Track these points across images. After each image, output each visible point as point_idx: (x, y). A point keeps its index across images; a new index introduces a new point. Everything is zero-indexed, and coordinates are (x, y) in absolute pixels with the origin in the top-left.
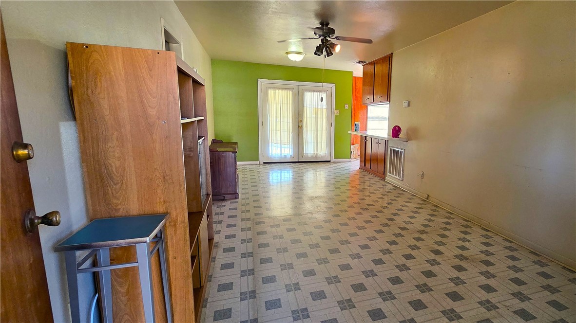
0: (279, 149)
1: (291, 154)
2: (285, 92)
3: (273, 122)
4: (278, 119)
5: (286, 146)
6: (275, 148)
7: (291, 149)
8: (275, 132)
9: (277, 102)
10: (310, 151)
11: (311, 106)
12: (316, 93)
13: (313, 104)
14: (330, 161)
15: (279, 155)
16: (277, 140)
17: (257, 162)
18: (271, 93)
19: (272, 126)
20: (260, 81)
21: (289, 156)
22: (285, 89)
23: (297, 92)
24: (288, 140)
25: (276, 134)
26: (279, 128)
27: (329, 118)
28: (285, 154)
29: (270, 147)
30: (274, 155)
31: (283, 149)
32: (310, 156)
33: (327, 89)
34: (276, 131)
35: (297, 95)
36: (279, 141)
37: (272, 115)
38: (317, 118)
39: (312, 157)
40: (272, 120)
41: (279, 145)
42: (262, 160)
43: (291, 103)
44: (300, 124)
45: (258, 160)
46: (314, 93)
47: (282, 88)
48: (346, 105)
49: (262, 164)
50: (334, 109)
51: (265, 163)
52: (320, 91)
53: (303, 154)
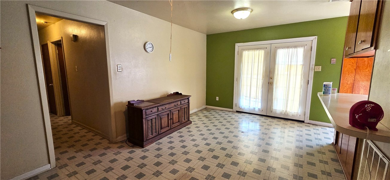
0: (248, 102)
1: (259, 108)
2: (257, 52)
3: (244, 79)
5: (255, 100)
7: (259, 104)
8: (245, 86)
10: (278, 107)
11: (283, 64)
14: (303, 122)
15: (248, 106)
17: (231, 110)
18: (246, 54)
20: (237, 45)
22: (258, 49)
23: (270, 51)
26: (249, 84)
27: (306, 76)
28: (254, 107)
32: (278, 112)
35: (269, 54)
36: (248, 95)
38: (289, 75)
39: (281, 113)
40: (244, 76)
41: (248, 98)
42: (235, 109)
44: (271, 80)
45: (232, 108)
46: (288, 50)
47: (255, 49)
48: (332, 59)
49: (235, 112)
50: (313, 65)
51: (237, 112)
52: (295, 47)
53: (272, 109)
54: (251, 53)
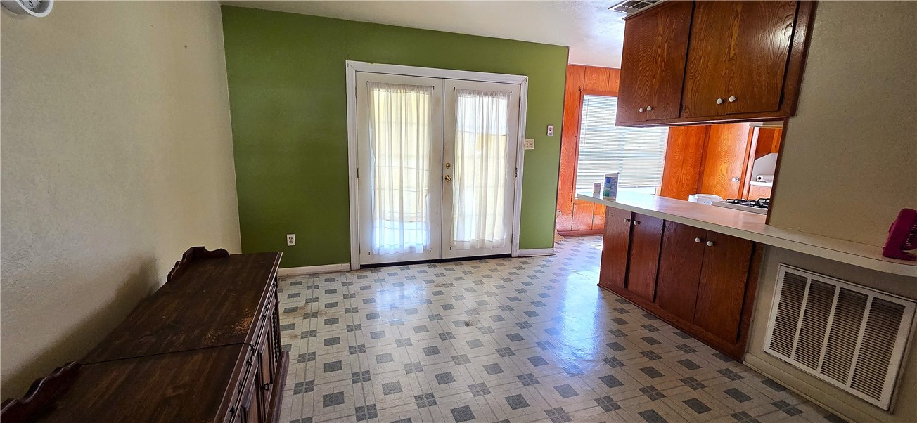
0: (397, 233)
1: (425, 244)
2: (413, 96)
3: (382, 169)
4: (396, 162)
5: (413, 225)
6: (387, 231)
7: (425, 232)
8: (387, 192)
9: (394, 120)
10: (466, 235)
11: (472, 130)
12: (486, 99)
13: (479, 124)
14: (508, 256)
15: (398, 246)
16: (392, 212)
17: (345, 266)
18: (380, 97)
19: (382, 179)
20: (352, 66)
21: (420, 250)
22: (414, 87)
23: (441, 96)
24: (419, 211)
25: (392, 197)
26: (397, 184)
27: (512, 158)
28: (413, 244)
29: (377, 231)
30: (387, 247)
31: (406, 232)
32: (466, 245)
33: (509, 88)
34: (392, 189)
35: (441, 103)
36: (397, 215)
37: (382, 152)
38: (485, 158)
39: (473, 247)
40: (382, 164)
41: (397, 224)
42: (356, 260)
43: (426, 122)
44: (447, 172)
45: (348, 260)
46: (481, 98)
47: (405, 85)
48: (549, 127)
49: (357, 270)
50: (522, 136)
51: (365, 267)
52: (493, 94)
53: (451, 241)
54: (397, 95)
